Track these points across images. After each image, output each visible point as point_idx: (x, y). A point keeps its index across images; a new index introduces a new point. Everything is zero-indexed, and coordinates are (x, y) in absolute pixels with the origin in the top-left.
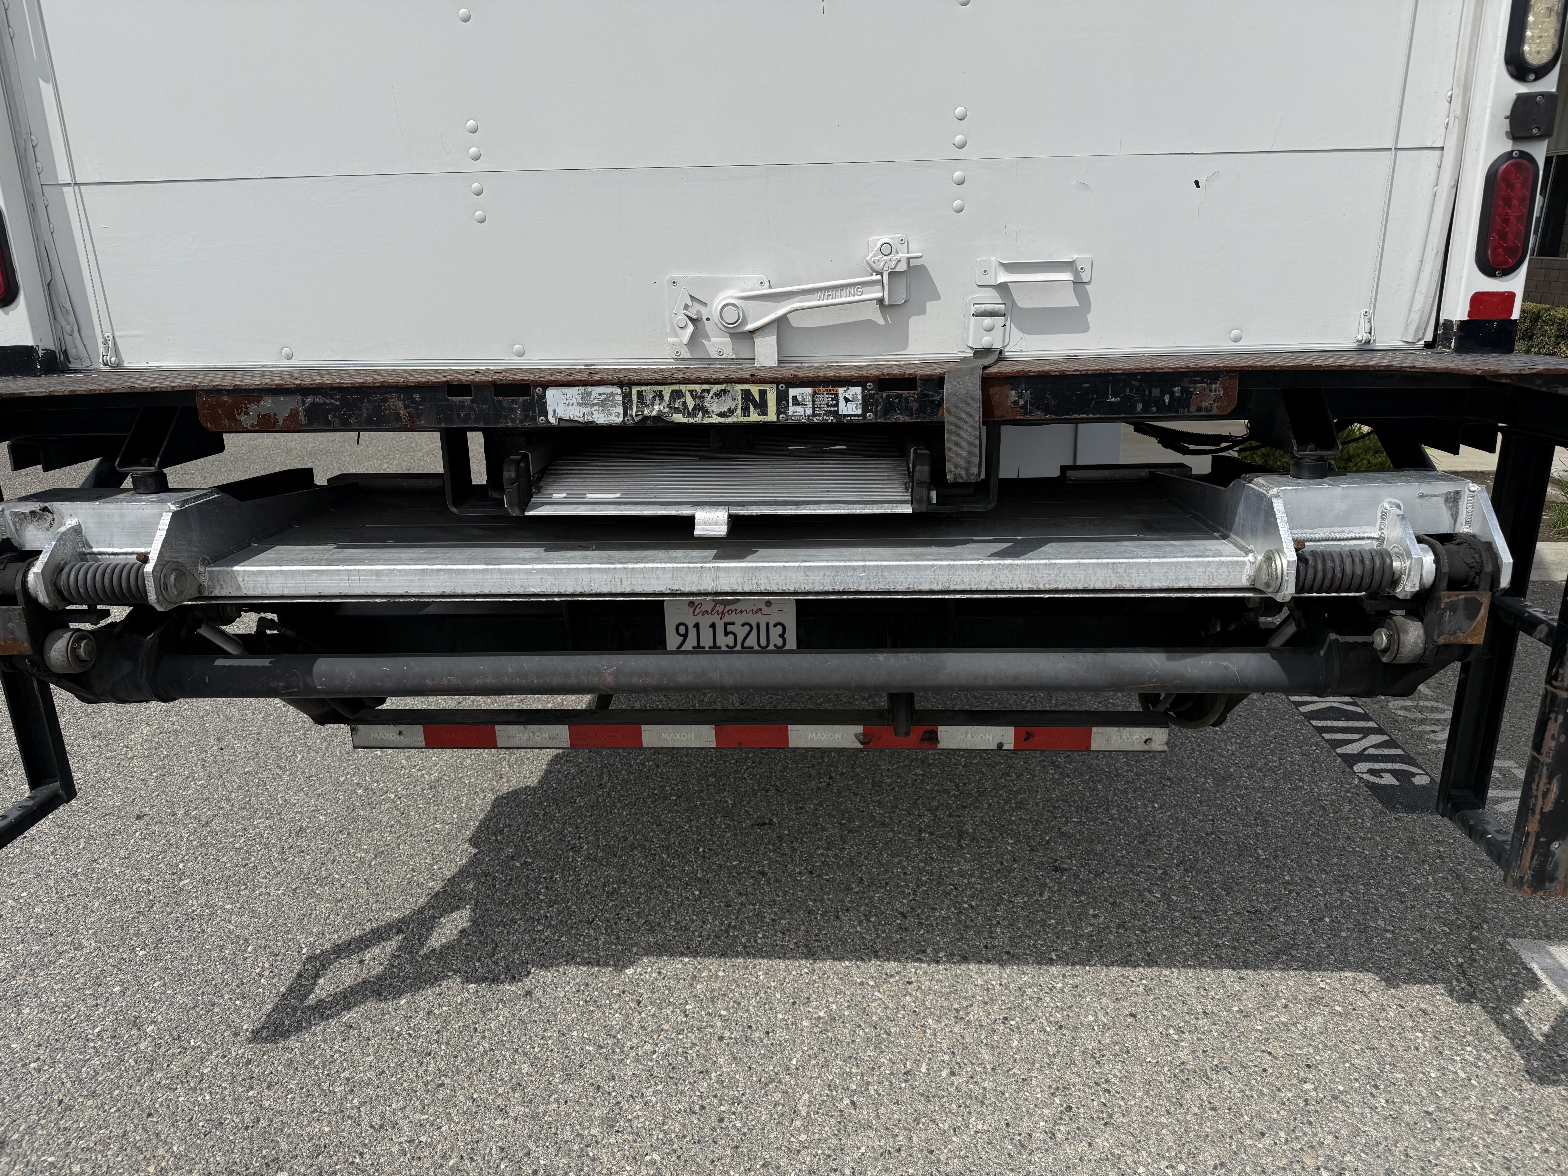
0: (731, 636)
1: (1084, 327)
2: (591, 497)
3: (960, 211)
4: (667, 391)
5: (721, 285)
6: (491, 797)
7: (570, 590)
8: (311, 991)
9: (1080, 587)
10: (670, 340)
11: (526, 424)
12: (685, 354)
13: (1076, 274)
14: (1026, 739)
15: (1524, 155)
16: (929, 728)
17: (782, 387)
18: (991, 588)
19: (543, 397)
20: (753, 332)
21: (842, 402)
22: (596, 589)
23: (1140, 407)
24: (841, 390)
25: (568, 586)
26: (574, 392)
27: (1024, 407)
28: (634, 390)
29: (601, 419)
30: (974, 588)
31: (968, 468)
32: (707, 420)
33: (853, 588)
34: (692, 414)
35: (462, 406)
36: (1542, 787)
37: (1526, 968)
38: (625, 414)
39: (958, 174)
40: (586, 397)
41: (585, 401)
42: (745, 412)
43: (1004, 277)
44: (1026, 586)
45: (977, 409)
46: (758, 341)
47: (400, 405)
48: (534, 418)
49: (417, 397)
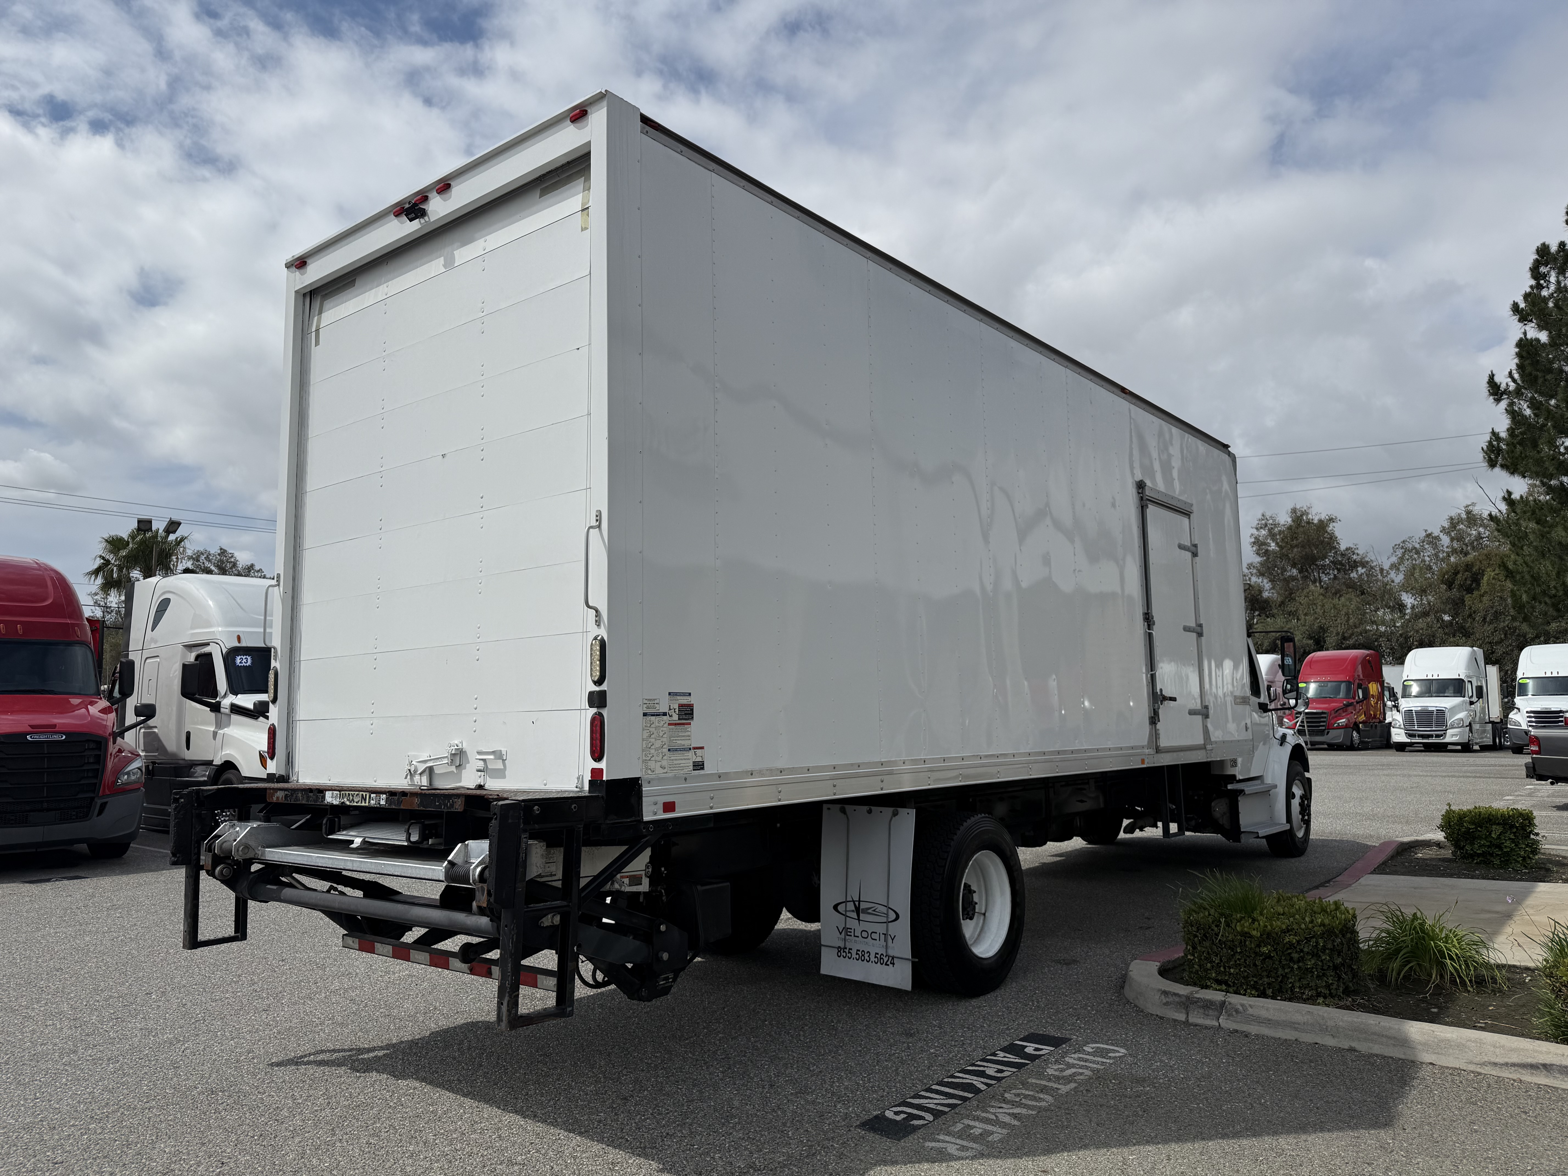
1: (504, 777)
3: (475, 731)
11: (324, 805)
13: (500, 756)
15: (599, 713)
17: (370, 793)
20: (420, 774)
24: (381, 796)
26: (330, 793)
29: (335, 803)
38: (339, 801)
39: (475, 719)
40: (332, 795)
42: (362, 802)
46: (422, 778)
48: (323, 802)
49: (303, 793)
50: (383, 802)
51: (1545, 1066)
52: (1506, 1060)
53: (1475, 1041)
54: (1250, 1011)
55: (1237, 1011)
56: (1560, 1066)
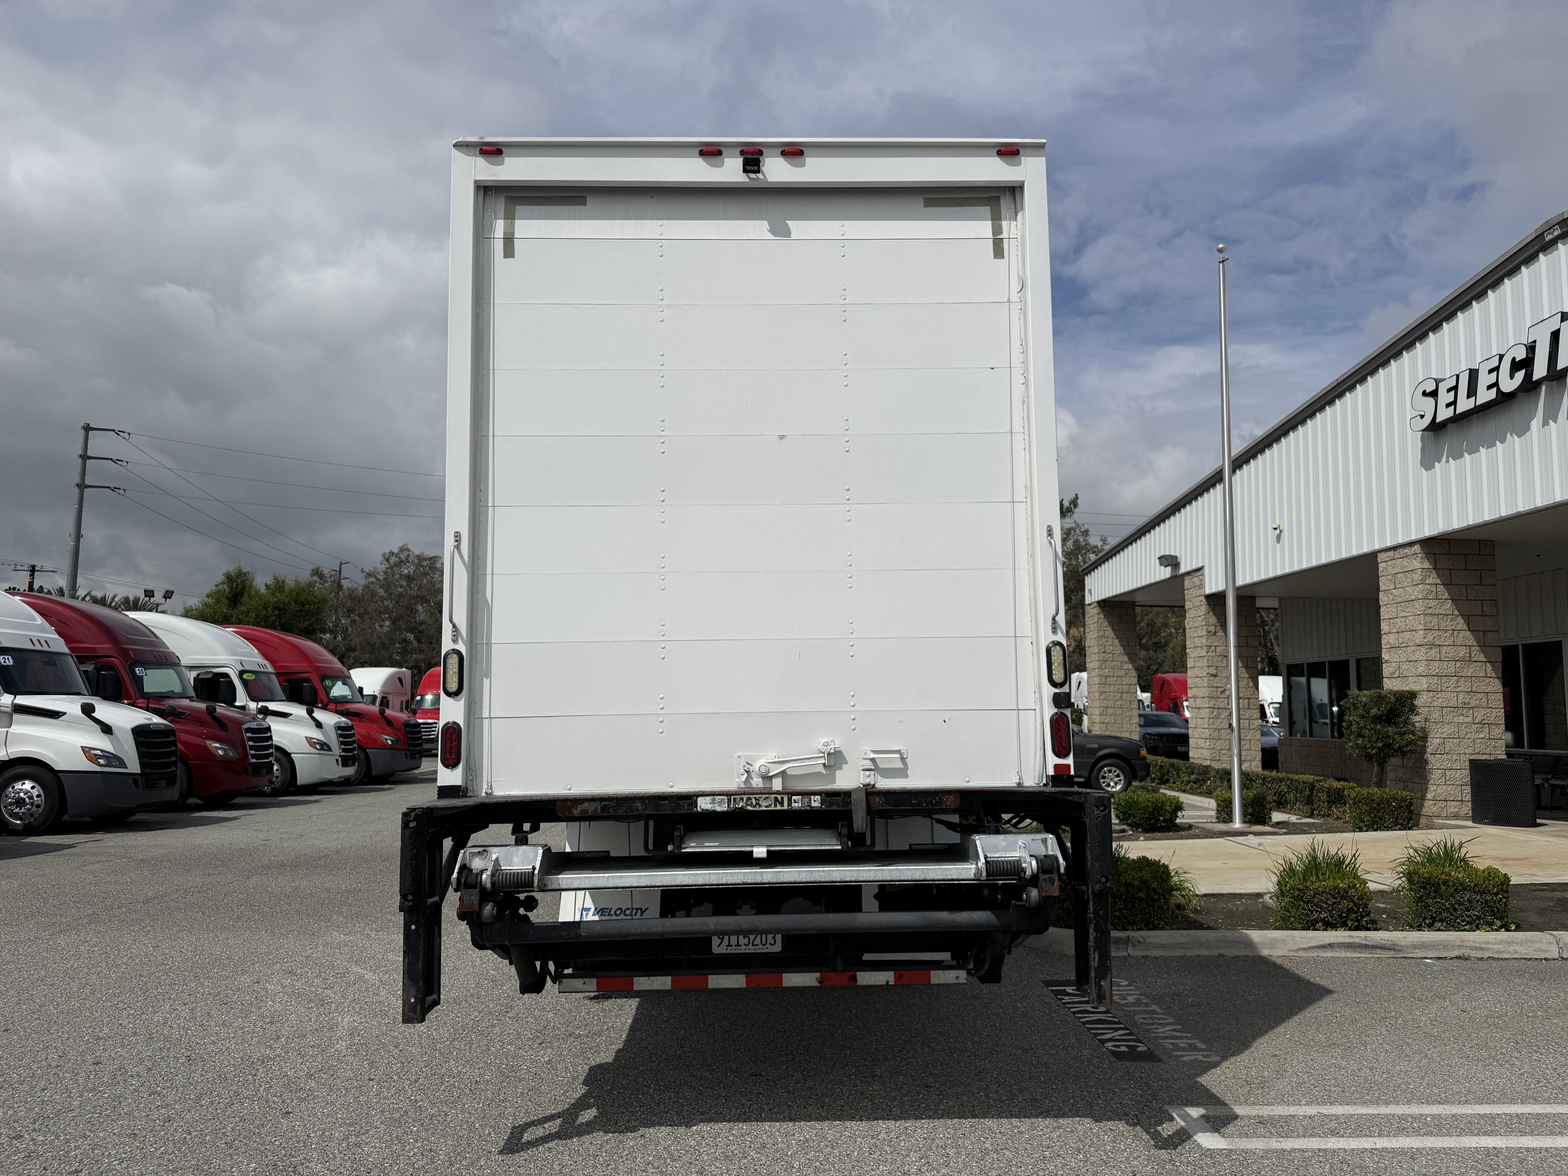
0: (747, 938)
1: (906, 776)
2: (706, 844)
3: (854, 730)
4: (745, 797)
5: (757, 758)
6: (586, 1067)
7: (700, 883)
8: (522, 1138)
9: (910, 879)
10: (737, 780)
11: (689, 812)
12: (743, 786)
13: (901, 754)
14: (900, 978)
15: (1062, 713)
16: (852, 973)
17: (790, 796)
18: (874, 879)
19: (697, 800)
20: (772, 776)
21: (813, 802)
22: (711, 882)
23: (924, 805)
24: (812, 797)
25: (700, 881)
26: (709, 798)
27: (882, 804)
28: (732, 797)
29: (718, 809)
30: (868, 879)
31: (862, 826)
32: (760, 809)
33: (818, 880)
34: (755, 807)
35: (664, 805)
36: (1093, 956)
37: (1169, 1115)
38: (728, 807)
39: (853, 717)
40: (713, 800)
41: (713, 802)
42: (776, 806)
43: (873, 756)
44: (888, 878)
45: (864, 804)
46: (774, 780)
47: (640, 805)
48: (692, 809)
49: (647, 801)
50: (814, 804)
51: (1329, 945)
52: (1310, 945)
53: (1290, 936)
54: (1149, 940)
55: (1139, 942)
56: (1337, 943)
